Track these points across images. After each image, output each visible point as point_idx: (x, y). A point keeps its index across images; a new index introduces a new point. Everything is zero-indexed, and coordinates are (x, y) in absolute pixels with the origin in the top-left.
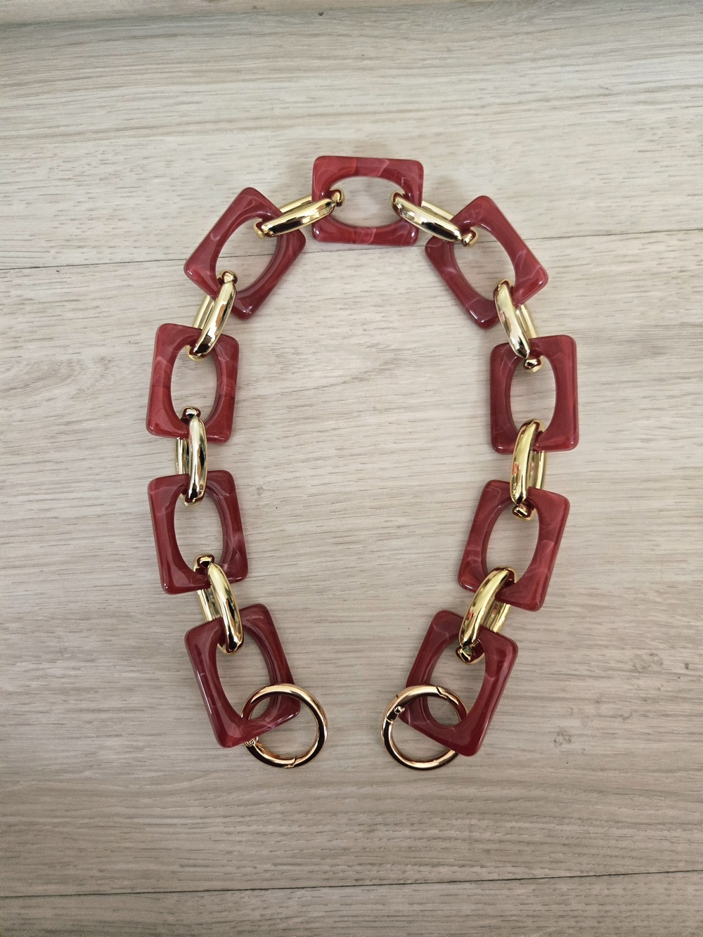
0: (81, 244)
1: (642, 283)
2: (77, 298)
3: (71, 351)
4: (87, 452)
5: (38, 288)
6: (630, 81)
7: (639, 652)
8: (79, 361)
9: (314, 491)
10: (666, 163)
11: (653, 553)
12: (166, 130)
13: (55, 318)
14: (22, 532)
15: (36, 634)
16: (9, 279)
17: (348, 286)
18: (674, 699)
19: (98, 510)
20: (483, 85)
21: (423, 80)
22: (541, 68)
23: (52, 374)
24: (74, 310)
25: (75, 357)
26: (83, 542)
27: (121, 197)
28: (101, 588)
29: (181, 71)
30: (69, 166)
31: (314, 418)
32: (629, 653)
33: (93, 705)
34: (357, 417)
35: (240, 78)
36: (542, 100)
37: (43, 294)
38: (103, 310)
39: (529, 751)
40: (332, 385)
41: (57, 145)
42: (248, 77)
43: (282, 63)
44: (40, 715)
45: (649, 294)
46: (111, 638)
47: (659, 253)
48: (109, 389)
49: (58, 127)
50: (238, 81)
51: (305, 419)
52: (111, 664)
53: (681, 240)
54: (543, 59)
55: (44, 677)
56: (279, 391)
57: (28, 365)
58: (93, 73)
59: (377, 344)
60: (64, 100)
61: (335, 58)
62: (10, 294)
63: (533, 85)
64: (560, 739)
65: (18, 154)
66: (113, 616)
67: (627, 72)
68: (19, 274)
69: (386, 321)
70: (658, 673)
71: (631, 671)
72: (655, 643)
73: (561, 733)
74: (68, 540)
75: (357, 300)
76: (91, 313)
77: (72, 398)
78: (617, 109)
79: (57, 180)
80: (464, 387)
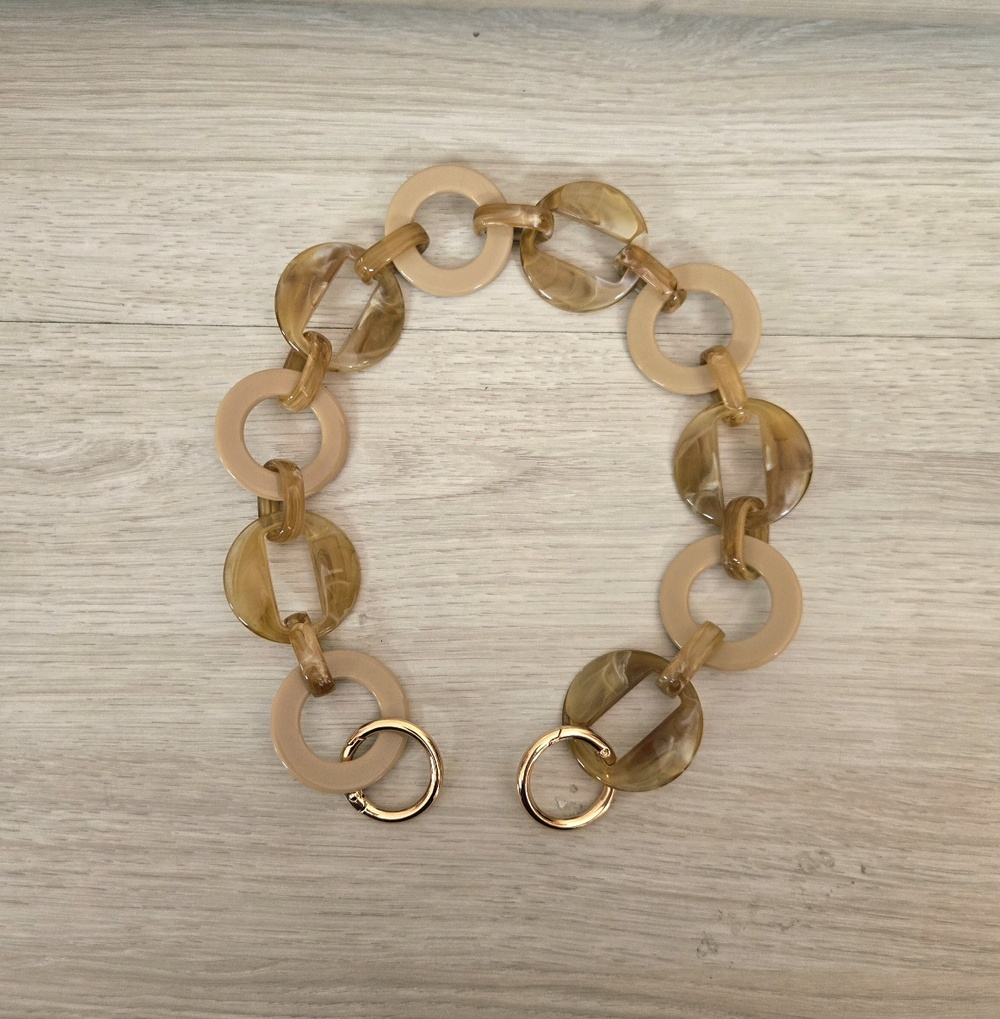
0: (164, 298)
1: (842, 398)
2: (155, 365)
3: (144, 430)
4: (155, 556)
5: (107, 348)
6: (846, 146)
7: (806, 849)
8: (152, 443)
9: (428, 623)
10: (881, 253)
11: (830, 729)
12: (278, 165)
13: (127, 387)
14: (68, 649)
15: (78, 776)
16: (72, 335)
17: (487, 375)
18: (843, 909)
19: (164, 629)
20: (667, 139)
21: (595, 128)
22: (738, 123)
23: (117, 457)
24: (151, 379)
25: (148, 438)
26: (142, 667)
27: (217, 244)
28: (161, 725)
29: (301, 93)
30: (155, 199)
31: (435, 534)
32: (795, 850)
33: (141, 869)
34: (486, 536)
35: (373, 106)
36: (737, 163)
37: (113, 356)
38: (185, 382)
39: (667, 960)
40: (459, 495)
41: (143, 172)
42: (382, 107)
43: (425, 93)
44: (75, 877)
45: (849, 411)
46: (170, 788)
47: (865, 362)
48: (187, 481)
49: (144, 150)
50: (369, 110)
51: (424, 533)
52: (166, 820)
53: (893, 349)
54: (743, 112)
55: (84, 830)
56: (394, 497)
57: (89, 443)
58: (192, 85)
59: (516, 449)
60: (152, 116)
61: (490, 91)
62: (72, 353)
63: (728, 144)
64: (704, 948)
65: (92, 180)
66: (174, 760)
67: (844, 135)
68: (86, 330)
69: (527, 421)
70: (828, 875)
71: (796, 871)
72: (825, 839)
73: (706, 940)
74: (126, 662)
75: (496, 393)
76: (170, 385)
77: (141, 488)
78: (827, 181)
79: (140, 216)
80: (619, 509)
